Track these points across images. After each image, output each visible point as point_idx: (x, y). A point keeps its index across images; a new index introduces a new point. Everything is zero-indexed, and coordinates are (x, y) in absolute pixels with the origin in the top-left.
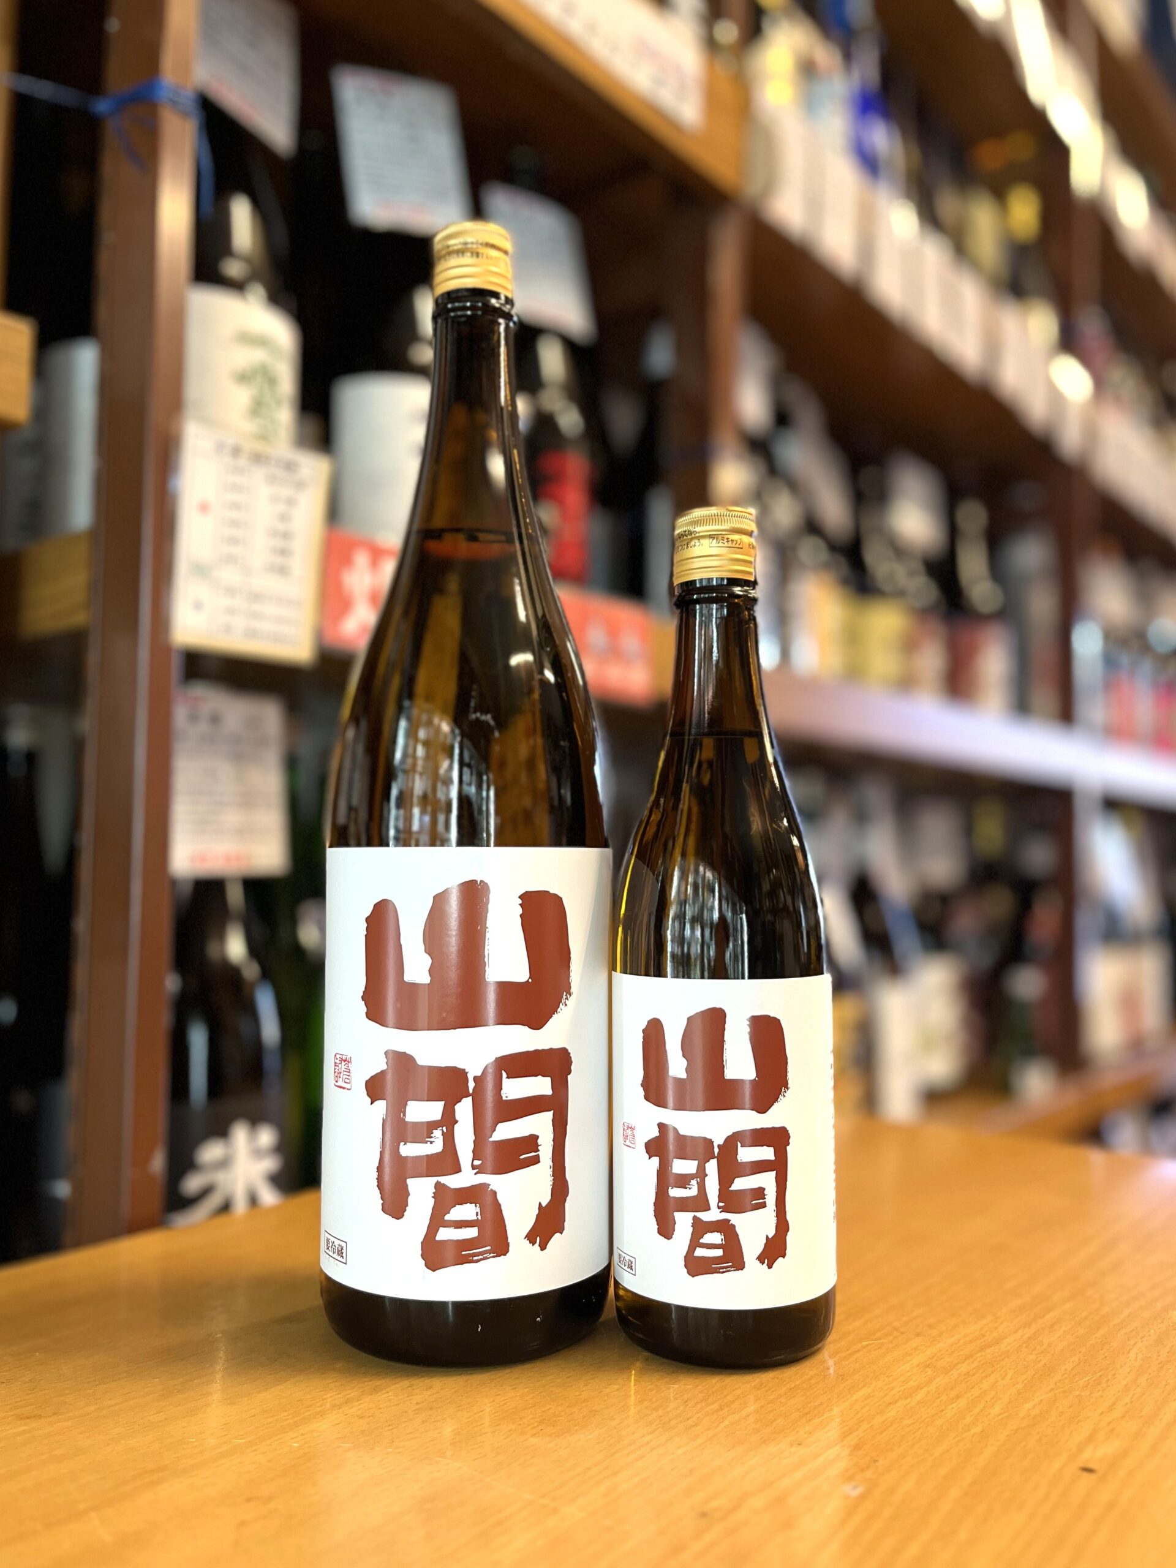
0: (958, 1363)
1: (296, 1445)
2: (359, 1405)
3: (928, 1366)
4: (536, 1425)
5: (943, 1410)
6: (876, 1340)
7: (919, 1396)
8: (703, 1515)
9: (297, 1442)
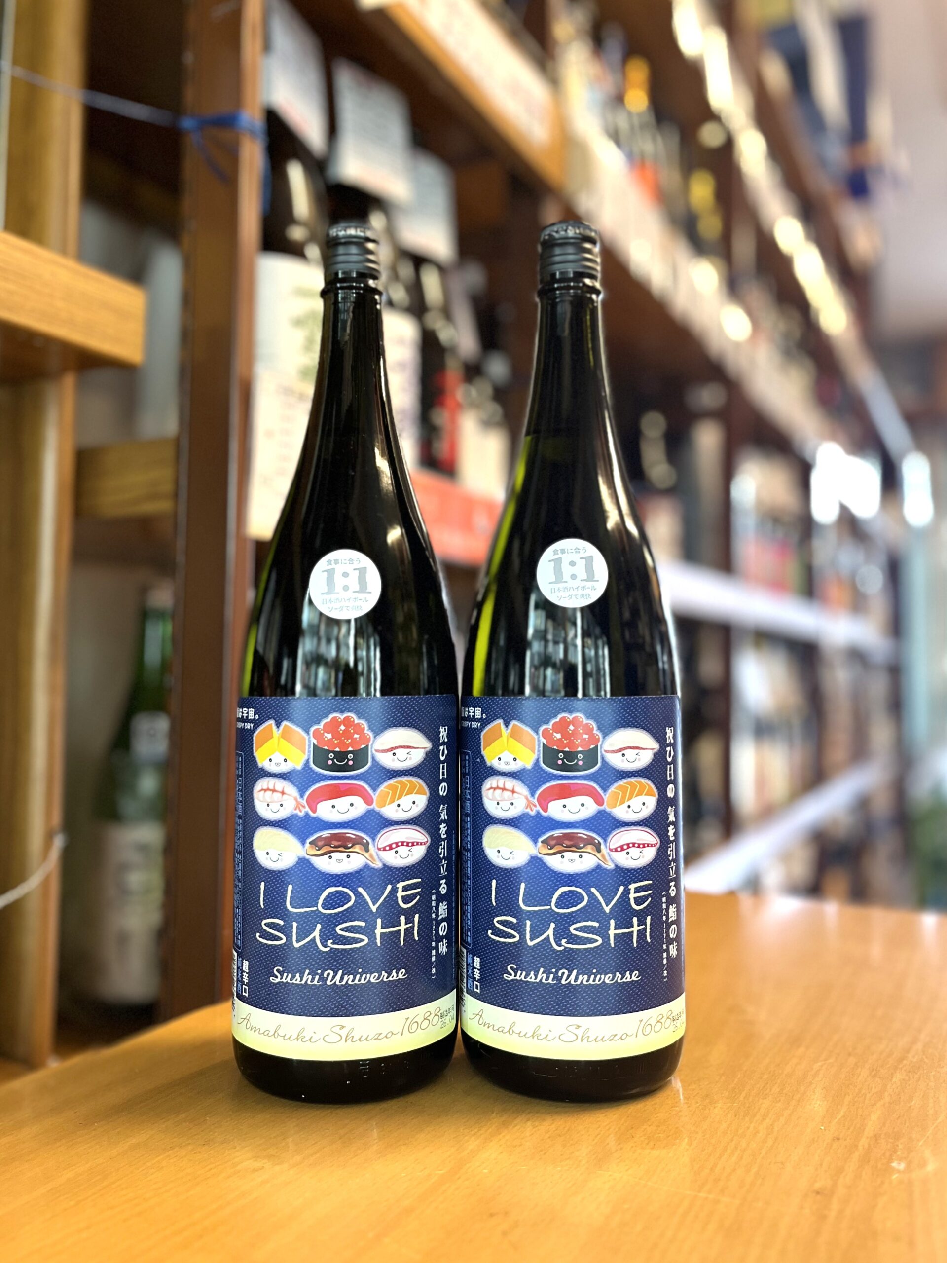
0: (892, 1074)
1: (486, 1171)
2: (504, 1136)
3: (875, 1076)
4: (646, 1141)
5: (910, 1107)
6: (826, 1060)
7: (887, 1099)
8: (818, 1193)
9: (485, 1169)
